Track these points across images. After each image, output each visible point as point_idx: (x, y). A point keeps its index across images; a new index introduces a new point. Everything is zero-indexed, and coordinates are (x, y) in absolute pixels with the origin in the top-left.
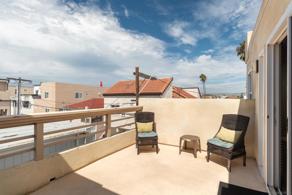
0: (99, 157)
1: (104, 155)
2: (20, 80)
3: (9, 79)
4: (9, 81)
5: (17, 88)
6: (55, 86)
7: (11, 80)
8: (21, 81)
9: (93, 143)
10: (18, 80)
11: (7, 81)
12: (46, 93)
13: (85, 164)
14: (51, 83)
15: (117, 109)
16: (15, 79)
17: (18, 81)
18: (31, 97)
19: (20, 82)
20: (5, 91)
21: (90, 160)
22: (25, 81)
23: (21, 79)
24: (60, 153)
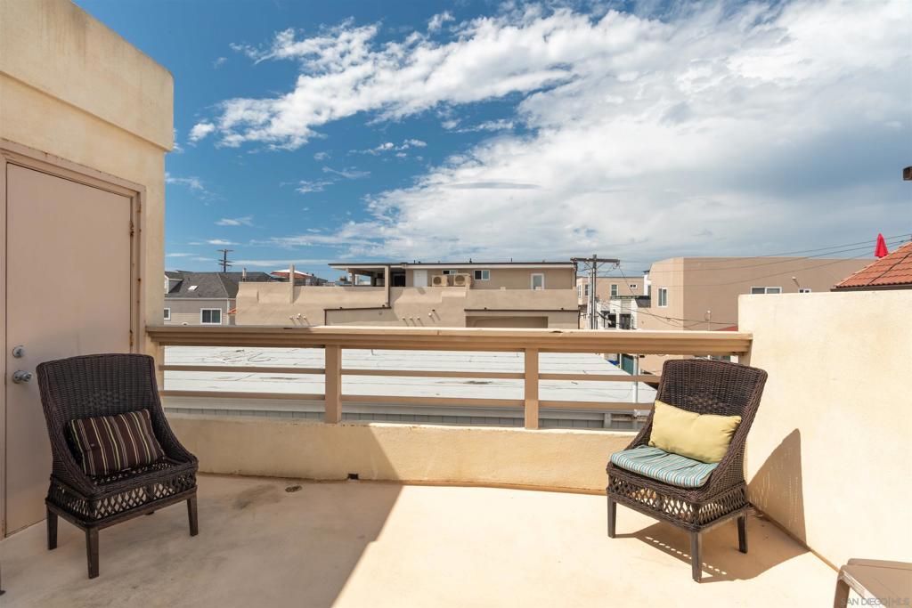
0: (483, 478)
1: (503, 479)
2: (595, 260)
3: (575, 261)
4: (575, 264)
5: (589, 280)
6: (681, 267)
7: (579, 263)
8: (598, 264)
9: (462, 430)
10: (590, 260)
11: (572, 266)
12: (660, 290)
13: (435, 479)
14: (672, 259)
15: (560, 335)
16: (584, 260)
17: (591, 264)
18: (634, 302)
19: (595, 267)
20: (571, 288)
21: (449, 473)
22: (606, 264)
23: (598, 257)
24: (372, 424)
